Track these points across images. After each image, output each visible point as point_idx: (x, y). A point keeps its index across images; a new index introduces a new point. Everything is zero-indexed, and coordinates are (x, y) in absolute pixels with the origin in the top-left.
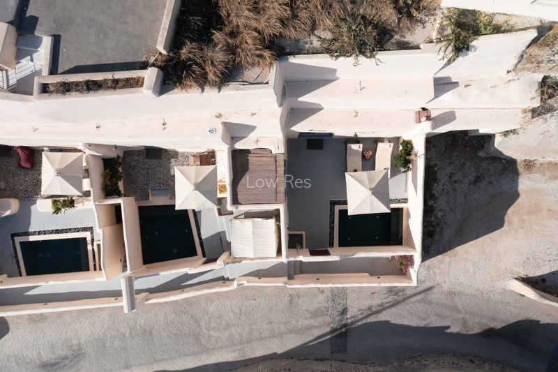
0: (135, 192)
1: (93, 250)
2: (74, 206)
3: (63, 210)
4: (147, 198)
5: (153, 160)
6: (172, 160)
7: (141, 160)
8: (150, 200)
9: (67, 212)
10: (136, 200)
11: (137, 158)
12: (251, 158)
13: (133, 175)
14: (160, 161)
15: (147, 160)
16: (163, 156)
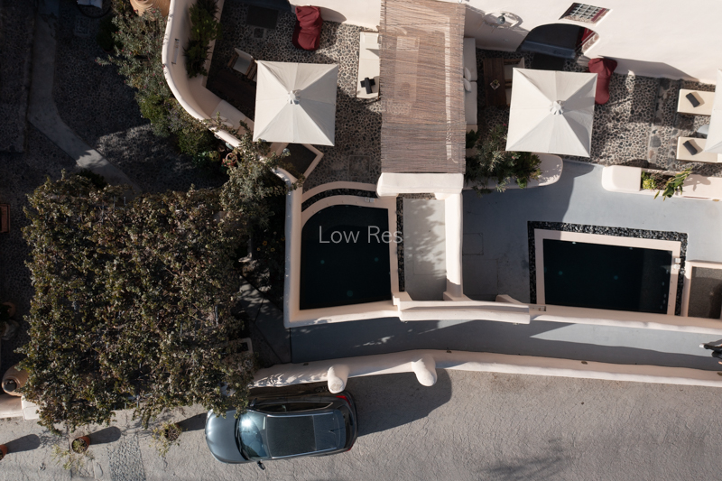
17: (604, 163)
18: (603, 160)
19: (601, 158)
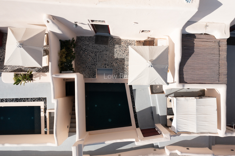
0: (84, 71)
1: (45, 117)
2: (32, 80)
3: (23, 82)
4: (94, 76)
5: (101, 45)
6: (117, 46)
7: (91, 44)
8: (96, 78)
9: (26, 85)
10: (84, 77)
11: (87, 43)
12: (196, 42)
13: (83, 56)
14: (106, 46)
15: (96, 45)
16: (109, 42)
17: (5, 72)
18: (5, 70)
19: (4, 69)
